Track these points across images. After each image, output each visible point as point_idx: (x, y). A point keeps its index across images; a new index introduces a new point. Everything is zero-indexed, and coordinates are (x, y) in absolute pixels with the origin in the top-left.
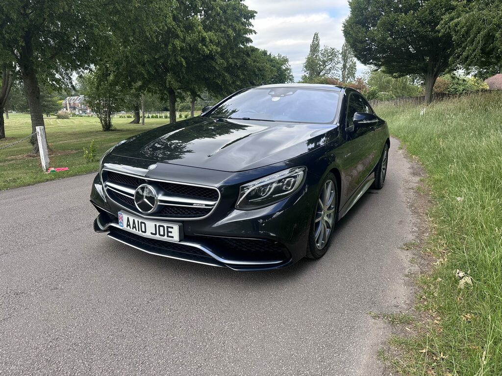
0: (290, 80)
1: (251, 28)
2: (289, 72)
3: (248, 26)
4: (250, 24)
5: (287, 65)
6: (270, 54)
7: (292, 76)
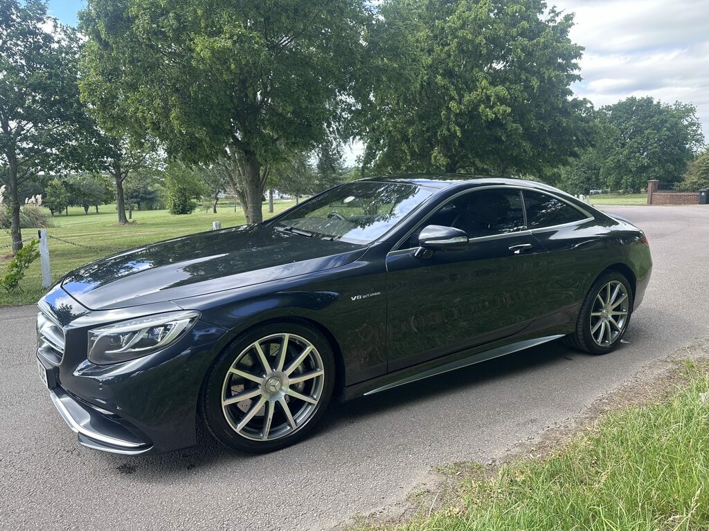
0: (697, 141)
1: (576, 72)
2: (694, 128)
3: (572, 70)
4: (576, 66)
5: (693, 117)
6: (659, 102)
7: (701, 134)
